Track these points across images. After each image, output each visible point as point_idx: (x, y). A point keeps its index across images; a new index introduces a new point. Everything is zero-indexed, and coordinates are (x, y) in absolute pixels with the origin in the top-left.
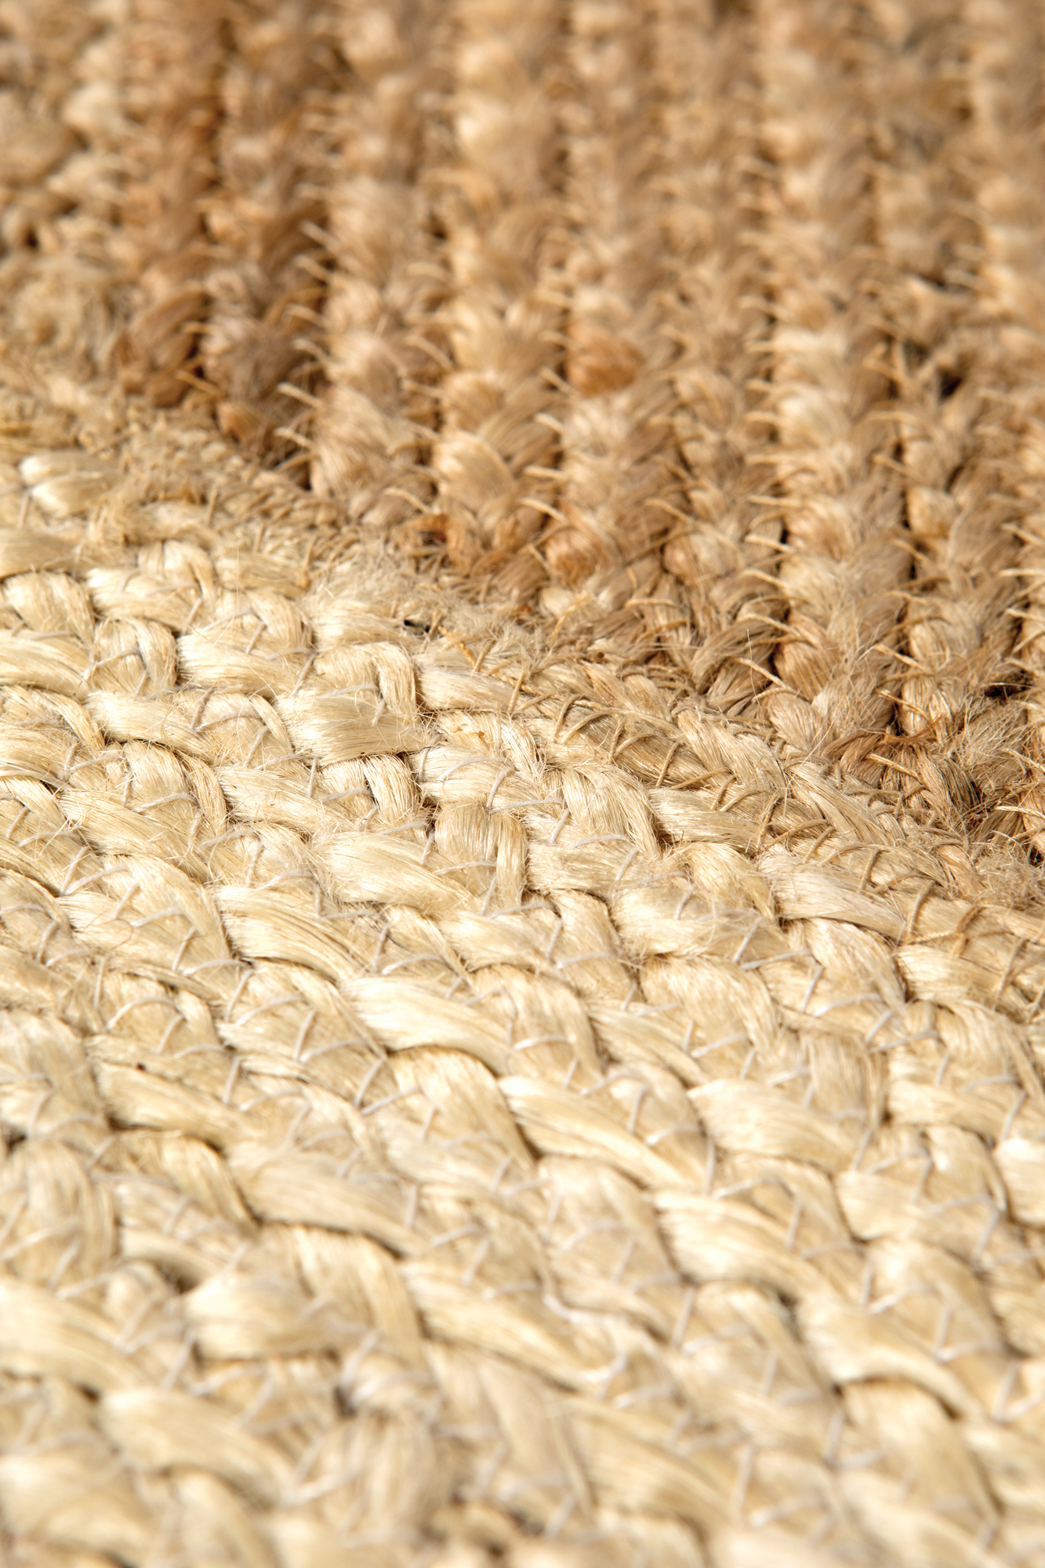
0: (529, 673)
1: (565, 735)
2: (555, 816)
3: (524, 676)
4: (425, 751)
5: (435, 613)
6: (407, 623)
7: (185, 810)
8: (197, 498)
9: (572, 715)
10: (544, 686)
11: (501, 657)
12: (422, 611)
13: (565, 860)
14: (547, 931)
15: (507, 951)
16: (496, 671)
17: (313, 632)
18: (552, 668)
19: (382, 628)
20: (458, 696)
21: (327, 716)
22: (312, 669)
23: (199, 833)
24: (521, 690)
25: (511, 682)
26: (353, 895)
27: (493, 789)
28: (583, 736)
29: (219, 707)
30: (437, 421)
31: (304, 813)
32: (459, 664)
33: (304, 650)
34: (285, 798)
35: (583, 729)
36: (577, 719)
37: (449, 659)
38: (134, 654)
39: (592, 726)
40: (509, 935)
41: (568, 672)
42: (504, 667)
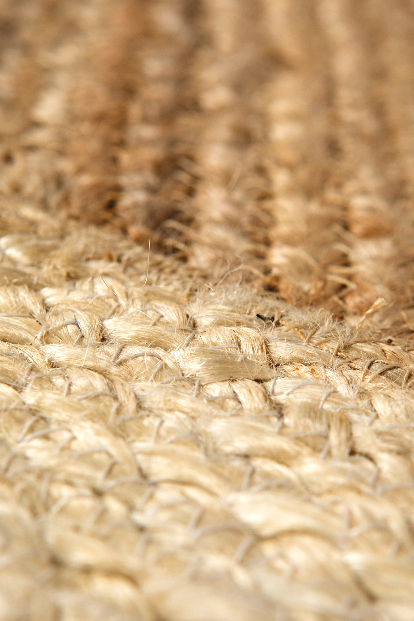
0: (343, 345)
1: (369, 378)
2: (367, 414)
3: (339, 347)
4: (274, 379)
5: (276, 314)
6: (258, 316)
7: (107, 400)
8: (115, 258)
9: (373, 367)
10: (353, 354)
11: (323, 337)
12: (268, 312)
13: (379, 434)
14: (370, 472)
15: (340, 480)
16: (319, 344)
17: (194, 321)
18: (358, 344)
19: (241, 319)
20: (295, 354)
21: (206, 357)
22: (194, 338)
23: (118, 411)
24: (337, 355)
25: (331, 351)
26: (228, 449)
27: (323, 399)
28: (383, 377)
29: (131, 351)
30: (268, 243)
31: (191, 405)
32: (294, 338)
33: (190, 329)
34: (177, 396)
35: (382, 374)
36: (377, 368)
37: (288, 336)
38: (73, 324)
39: (389, 372)
40: (343, 472)
41: (370, 346)
42: (325, 342)
